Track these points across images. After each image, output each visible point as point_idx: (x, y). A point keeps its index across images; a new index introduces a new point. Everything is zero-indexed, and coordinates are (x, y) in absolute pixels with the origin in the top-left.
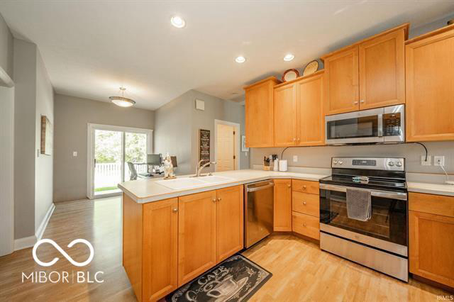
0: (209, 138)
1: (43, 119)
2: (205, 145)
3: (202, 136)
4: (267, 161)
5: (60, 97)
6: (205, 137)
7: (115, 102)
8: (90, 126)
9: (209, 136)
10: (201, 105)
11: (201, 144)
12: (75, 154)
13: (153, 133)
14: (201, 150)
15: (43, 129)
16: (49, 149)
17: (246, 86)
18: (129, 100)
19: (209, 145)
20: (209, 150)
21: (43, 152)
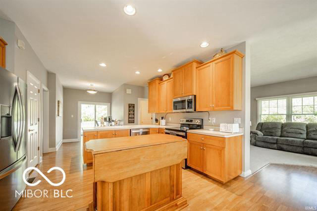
0: (134, 108)
1: (58, 102)
2: (132, 112)
3: (129, 107)
4: (157, 120)
5: (66, 90)
6: (132, 108)
7: (88, 91)
8: (79, 102)
9: (134, 107)
10: (129, 91)
11: (129, 111)
12: (72, 116)
13: (111, 105)
14: (129, 114)
15: (58, 106)
16: (61, 114)
17: (149, 81)
18: (94, 90)
19: (134, 112)
20: (134, 114)
21: (58, 115)
